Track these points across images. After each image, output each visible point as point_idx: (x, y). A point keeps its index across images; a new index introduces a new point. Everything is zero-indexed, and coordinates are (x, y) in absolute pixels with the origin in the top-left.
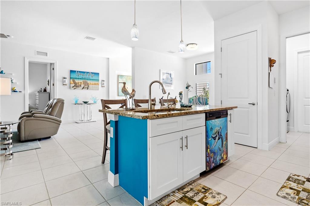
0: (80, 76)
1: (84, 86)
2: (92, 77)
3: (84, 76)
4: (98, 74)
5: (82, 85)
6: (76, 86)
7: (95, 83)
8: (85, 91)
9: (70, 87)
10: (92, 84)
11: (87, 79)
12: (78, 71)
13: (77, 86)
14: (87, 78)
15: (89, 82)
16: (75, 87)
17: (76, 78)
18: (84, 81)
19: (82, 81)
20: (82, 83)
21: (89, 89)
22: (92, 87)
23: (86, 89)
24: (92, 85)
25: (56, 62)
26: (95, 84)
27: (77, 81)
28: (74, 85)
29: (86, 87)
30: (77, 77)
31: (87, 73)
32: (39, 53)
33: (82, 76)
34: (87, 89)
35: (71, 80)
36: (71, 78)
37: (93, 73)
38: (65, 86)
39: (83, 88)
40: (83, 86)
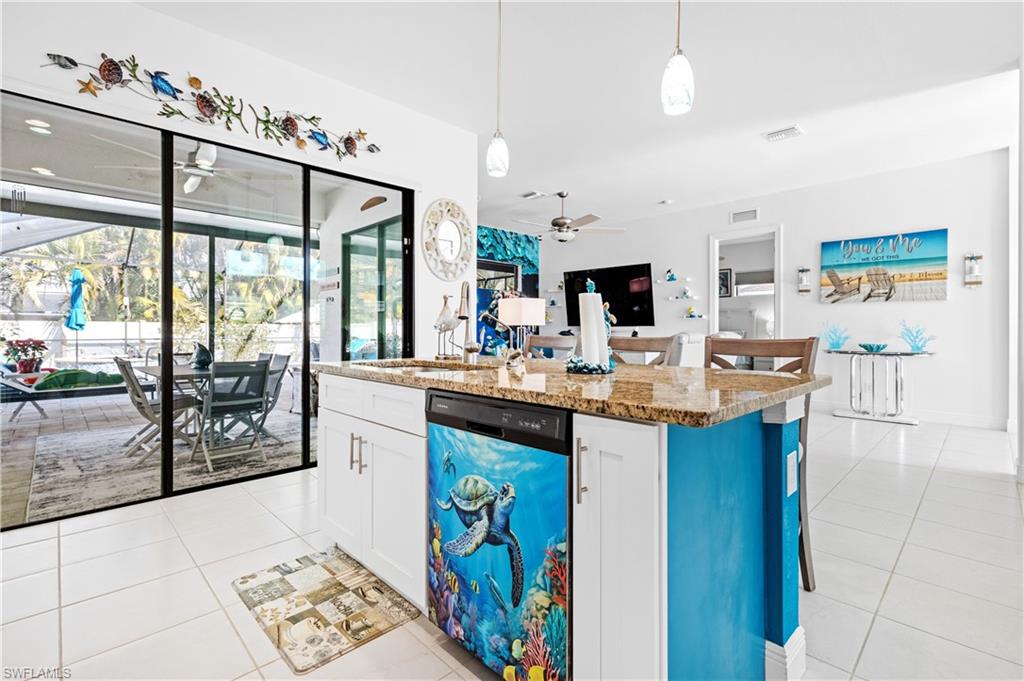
0: (855, 255)
1: (872, 291)
2: (910, 251)
3: (873, 254)
4: (944, 232)
5: (862, 286)
6: (840, 291)
7: (922, 271)
8: (877, 307)
9: (820, 296)
10: (908, 277)
11: (884, 263)
12: (846, 242)
13: (844, 293)
14: (885, 259)
15: (892, 271)
16: (836, 297)
17: (842, 266)
18: (873, 272)
19: (862, 272)
20: (865, 279)
21: (897, 300)
22: (907, 288)
23: (884, 298)
24: (910, 280)
25: (779, 229)
26: (925, 277)
27: (842, 275)
28: (833, 288)
29: (881, 291)
30: (845, 262)
31: (886, 238)
32: (738, 216)
33: (864, 255)
34: (887, 300)
35: (825, 275)
36: (822, 268)
37: (911, 236)
38: (805, 293)
39: (869, 296)
40: (866, 289)
